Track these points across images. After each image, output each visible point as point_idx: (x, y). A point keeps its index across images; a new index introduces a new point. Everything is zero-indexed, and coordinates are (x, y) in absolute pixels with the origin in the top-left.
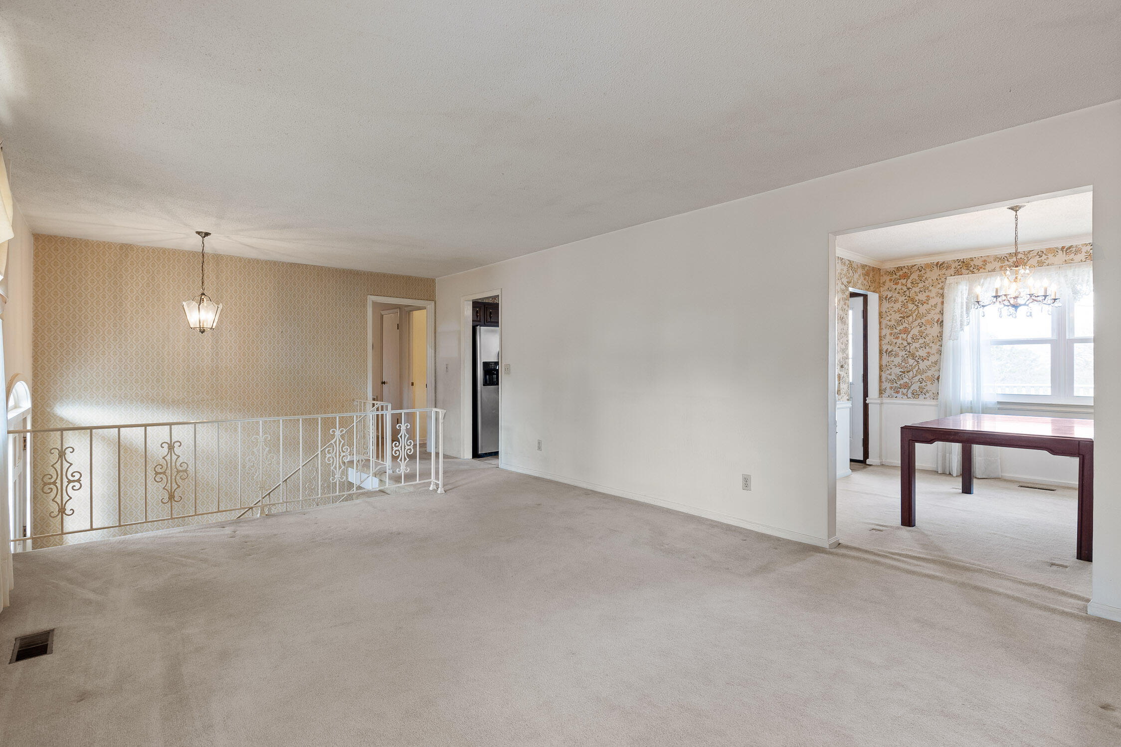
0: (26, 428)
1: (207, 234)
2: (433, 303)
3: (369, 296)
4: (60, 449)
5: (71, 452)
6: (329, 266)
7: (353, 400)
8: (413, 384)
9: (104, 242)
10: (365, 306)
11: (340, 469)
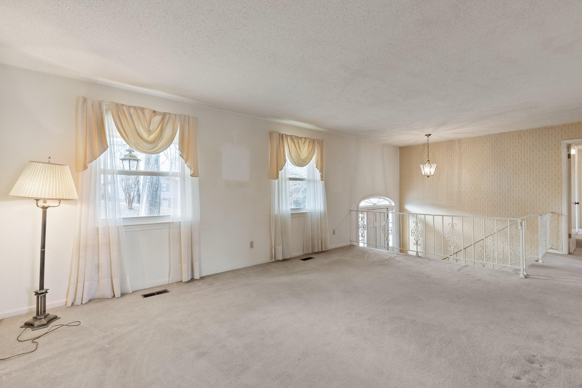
1: (430, 135)
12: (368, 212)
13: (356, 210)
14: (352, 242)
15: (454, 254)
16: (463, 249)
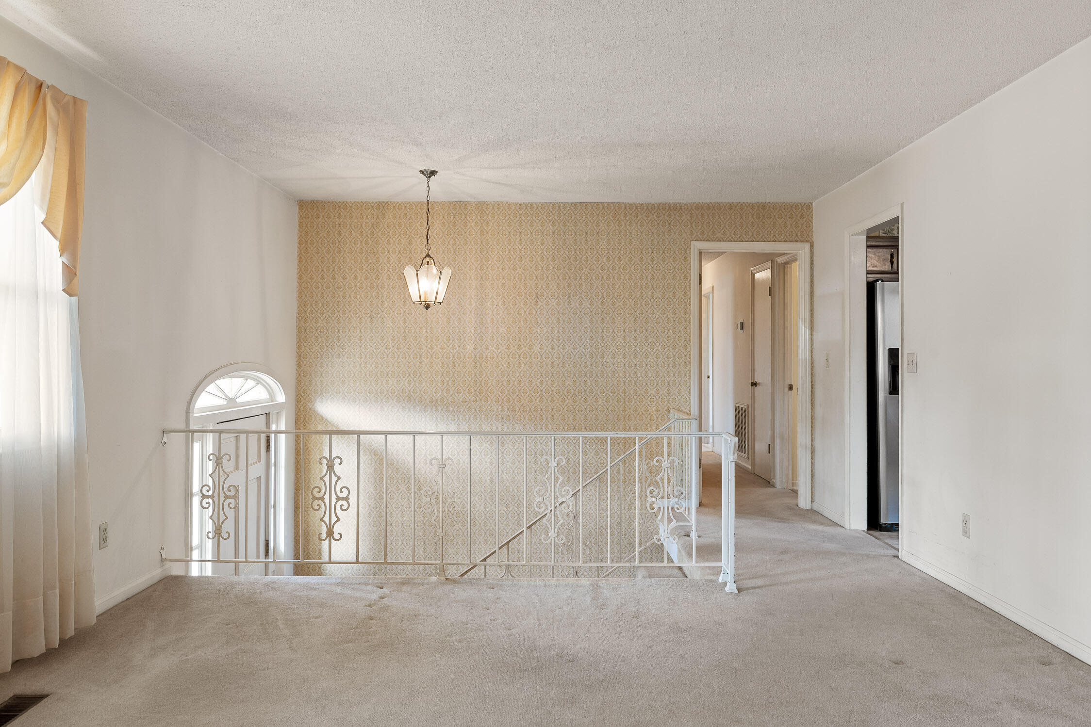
0: (189, 428)
1: (433, 173)
2: (808, 245)
3: (693, 243)
4: (218, 455)
5: (228, 461)
6: (631, 201)
7: (668, 411)
8: (791, 388)
9: (362, 202)
10: (687, 259)
11: (556, 523)
12: (220, 432)
13: (182, 427)
14: (168, 564)
15: (500, 548)
16: (525, 528)
